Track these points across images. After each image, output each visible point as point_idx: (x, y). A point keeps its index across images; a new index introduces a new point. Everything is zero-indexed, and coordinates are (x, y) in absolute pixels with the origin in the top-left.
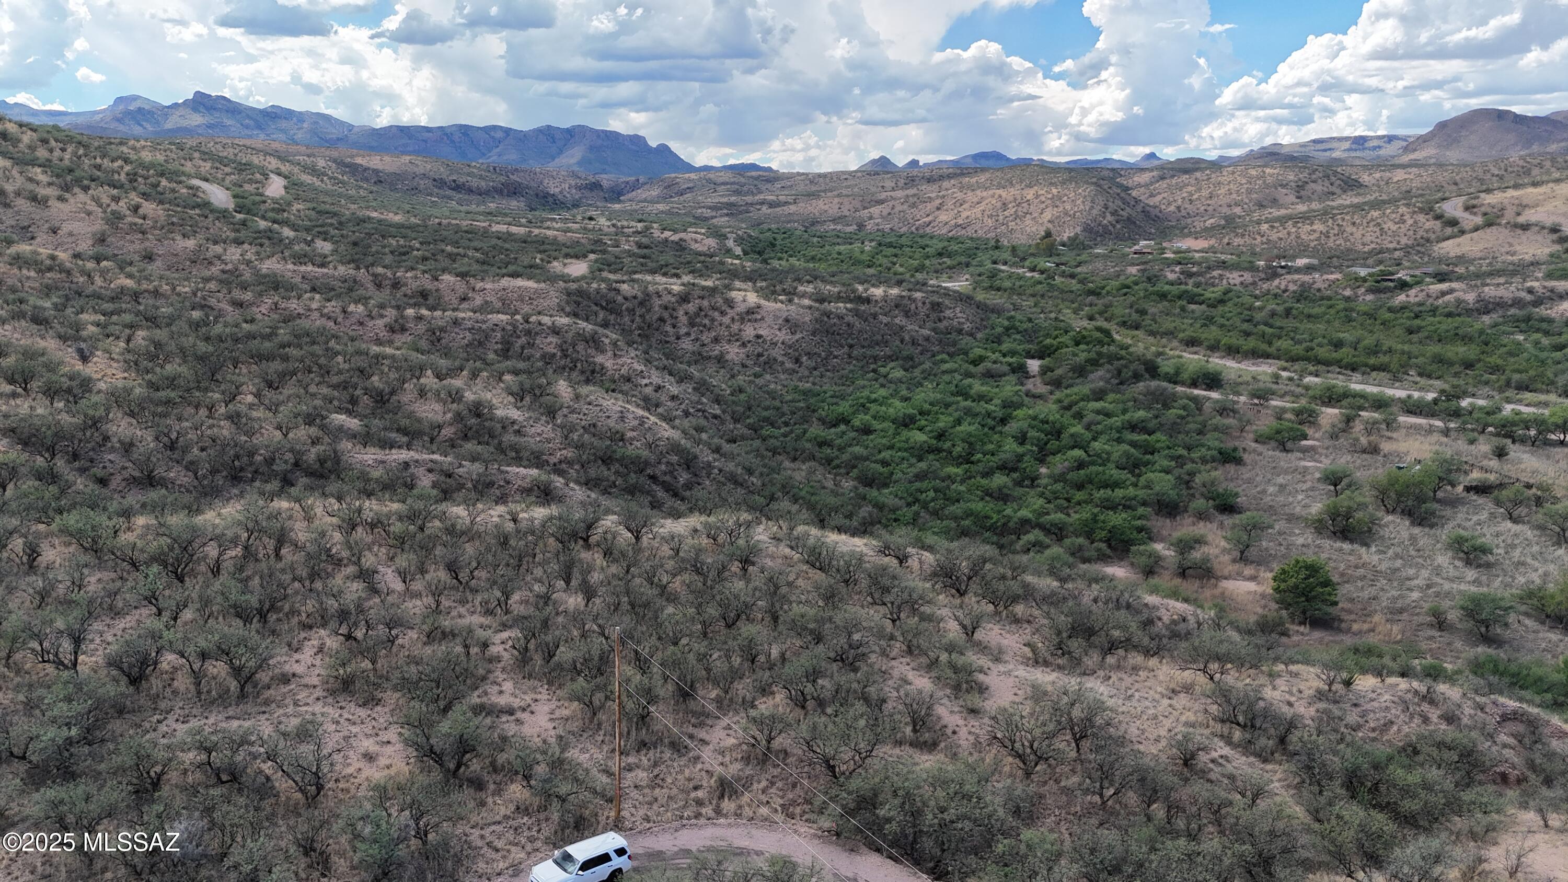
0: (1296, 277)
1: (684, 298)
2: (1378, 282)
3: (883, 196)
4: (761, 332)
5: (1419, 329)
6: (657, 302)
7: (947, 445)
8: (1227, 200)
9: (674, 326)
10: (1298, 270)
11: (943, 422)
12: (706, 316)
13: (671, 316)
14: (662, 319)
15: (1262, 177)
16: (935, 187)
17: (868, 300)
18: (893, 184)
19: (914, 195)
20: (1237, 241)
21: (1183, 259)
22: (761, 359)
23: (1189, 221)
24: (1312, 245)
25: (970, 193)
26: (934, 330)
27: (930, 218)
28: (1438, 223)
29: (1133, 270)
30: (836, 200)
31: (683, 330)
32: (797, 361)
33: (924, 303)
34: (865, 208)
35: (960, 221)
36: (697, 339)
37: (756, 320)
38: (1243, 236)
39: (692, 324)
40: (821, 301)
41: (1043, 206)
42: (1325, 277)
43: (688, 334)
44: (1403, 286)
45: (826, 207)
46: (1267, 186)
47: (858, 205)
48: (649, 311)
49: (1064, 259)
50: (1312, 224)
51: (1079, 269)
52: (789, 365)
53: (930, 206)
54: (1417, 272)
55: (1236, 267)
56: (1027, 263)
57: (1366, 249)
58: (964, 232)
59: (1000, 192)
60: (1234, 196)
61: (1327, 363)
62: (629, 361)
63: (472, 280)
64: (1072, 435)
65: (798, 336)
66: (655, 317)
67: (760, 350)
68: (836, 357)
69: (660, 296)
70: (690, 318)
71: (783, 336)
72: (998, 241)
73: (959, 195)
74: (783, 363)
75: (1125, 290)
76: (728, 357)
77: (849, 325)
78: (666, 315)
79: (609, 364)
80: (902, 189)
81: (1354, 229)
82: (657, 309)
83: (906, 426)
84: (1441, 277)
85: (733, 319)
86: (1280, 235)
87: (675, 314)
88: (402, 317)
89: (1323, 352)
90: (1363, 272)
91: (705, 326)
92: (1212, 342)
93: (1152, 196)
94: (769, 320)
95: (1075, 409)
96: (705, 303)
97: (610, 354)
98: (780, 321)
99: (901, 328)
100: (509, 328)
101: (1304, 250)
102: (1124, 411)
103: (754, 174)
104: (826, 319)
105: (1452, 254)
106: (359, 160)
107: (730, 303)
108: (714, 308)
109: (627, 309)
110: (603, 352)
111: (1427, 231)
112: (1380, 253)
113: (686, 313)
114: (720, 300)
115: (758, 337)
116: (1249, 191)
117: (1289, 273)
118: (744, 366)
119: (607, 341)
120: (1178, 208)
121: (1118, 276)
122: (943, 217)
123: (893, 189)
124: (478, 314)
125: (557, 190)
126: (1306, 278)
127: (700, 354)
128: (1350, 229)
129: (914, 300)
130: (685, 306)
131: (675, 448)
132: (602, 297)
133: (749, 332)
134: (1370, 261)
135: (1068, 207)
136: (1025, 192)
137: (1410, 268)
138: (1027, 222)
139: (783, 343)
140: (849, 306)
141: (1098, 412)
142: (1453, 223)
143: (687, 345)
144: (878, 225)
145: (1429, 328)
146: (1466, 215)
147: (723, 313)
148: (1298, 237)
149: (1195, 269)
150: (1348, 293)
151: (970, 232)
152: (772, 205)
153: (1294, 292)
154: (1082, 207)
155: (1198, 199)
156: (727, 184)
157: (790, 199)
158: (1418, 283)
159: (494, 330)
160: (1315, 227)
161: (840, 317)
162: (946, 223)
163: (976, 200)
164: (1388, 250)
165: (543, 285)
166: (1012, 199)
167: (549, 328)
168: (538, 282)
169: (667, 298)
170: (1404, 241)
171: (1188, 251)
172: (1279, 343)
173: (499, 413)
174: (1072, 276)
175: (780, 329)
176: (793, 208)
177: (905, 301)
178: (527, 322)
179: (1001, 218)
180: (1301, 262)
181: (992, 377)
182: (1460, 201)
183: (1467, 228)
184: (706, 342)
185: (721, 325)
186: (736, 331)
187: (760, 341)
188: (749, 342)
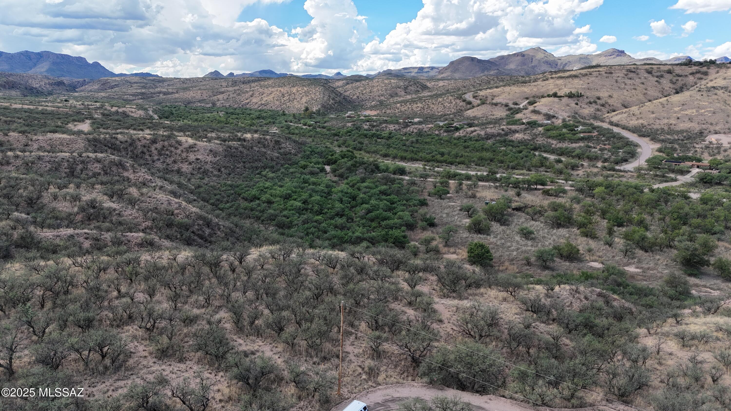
0: (416, 126)
1: (154, 141)
2: (447, 128)
3: (223, 90)
4: (199, 157)
5: (468, 147)
6: (139, 144)
7: (310, 206)
8: (377, 94)
9: (150, 156)
10: (416, 123)
11: (305, 196)
12: (167, 150)
13: (148, 151)
14: (143, 152)
15: (390, 83)
16: (248, 86)
17: (244, 140)
18: (226, 84)
19: (238, 90)
20: (388, 111)
21: (368, 120)
22: (201, 170)
23: (364, 103)
24: (418, 112)
25: (266, 89)
26: (279, 153)
27: (248, 101)
28: (464, 103)
29: (349, 124)
30: (199, 91)
31: (156, 158)
32: (219, 170)
33: (271, 141)
34: (214, 96)
35: (263, 103)
36: (164, 162)
37: (195, 151)
38: (390, 109)
39: (160, 154)
40: (225, 141)
41: (301, 96)
42: (427, 126)
43: (159, 159)
44: (457, 129)
45: (194, 95)
46: (393, 88)
47: (211, 94)
48: (135, 148)
49: (317, 120)
50: (417, 104)
51: (326, 125)
52: (216, 173)
53: (247, 95)
54: (461, 123)
55: (391, 123)
56: (302, 121)
57: (439, 114)
58: (265, 107)
59: (280, 89)
60: (380, 92)
61: (441, 162)
63: (29, 135)
64: (361, 198)
65: (218, 158)
66: (139, 151)
67: (200, 166)
68: (238, 168)
69: (140, 141)
70: (159, 151)
71: (210, 158)
72: (284, 111)
73: (261, 90)
74: (212, 172)
75: (349, 134)
76: (183, 170)
77: (241, 152)
78: (145, 150)
79: (132, 176)
80: (231, 86)
81: (434, 106)
82: (139, 147)
83: (288, 199)
84: (470, 125)
85: (182, 151)
86: (405, 108)
87: (150, 150)
89: (439, 157)
90: (441, 124)
91: (167, 155)
92: (394, 155)
93: (345, 91)
94: (202, 151)
95: (356, 186)
96: (166, 143)
97: (131, 171)
98: (208, 151)
99: (265, 153)
100: (71, 160)
101: (415, 115)
102: (377, 186)
103: (151, 78)
104: (229, 149)
105: (471, 116)
107: (179, 143)
108: (171, 146)
109: (123, 148)
111: (461, 106)
112: (445, 115)
113: (156, 149)
114: (173, 142)
115: (197, 159)
116: (386, 90)
117: (412, 125)
118: (192, 174)
119: (128, 165)
120: (358, 97)
121: (344, 127)
122: (254, 100)
123: (227, 87)
125: (36, 85)
126: (420, 127)
127: (167, 169)
128: (432, 106)
129: (267, 140)
130: (155, 145)
132: (108, 142)
133: (192, 157)
134: (442, 119)
135: (313, 96)
136: (292, 89)
137: (457, 122)
138: (295, 103)
139: (211, 162)
140: (239, 143)
141: (366, 187)
142: (470, 103)
143: (159, 165)
144: (222, 103)
145: (472, 146)
146: (474, 100)
147: (176, 148)
148: (412, 110)
149: (375, 124)
150: (437, 132)
151: (268, 107)
152: (165, 94)
153: (416, 133)
154: (319, 96)
155: (366, 93)
156: (137, 83)
157: (174, 91)
158: (462, 128)
159: (62, 162)
160: (418, 105)
161: (236, 149)
162: (256, 103)
163: (269, 92)
164: (448, 114)
165: (72, 137)
166: (286, 92)
168: (70, 135)
169: (144, 142)
170: (453, 110)
171: (369, 116)
172: (421, 154)
173: (105, 205)
174: (324, 128)
175: (208, 155)
176: (177, 95)
177: (263, 140)
178: (80, 156)
179: (282, 101)
180: (416, 120)
181: (313, 174)
182: (471, 94)
183: (475, 105)
184: (169, 163)
185: (176, 154)
186: (185, 157)
187: (199, 161)
188: (193, 162)
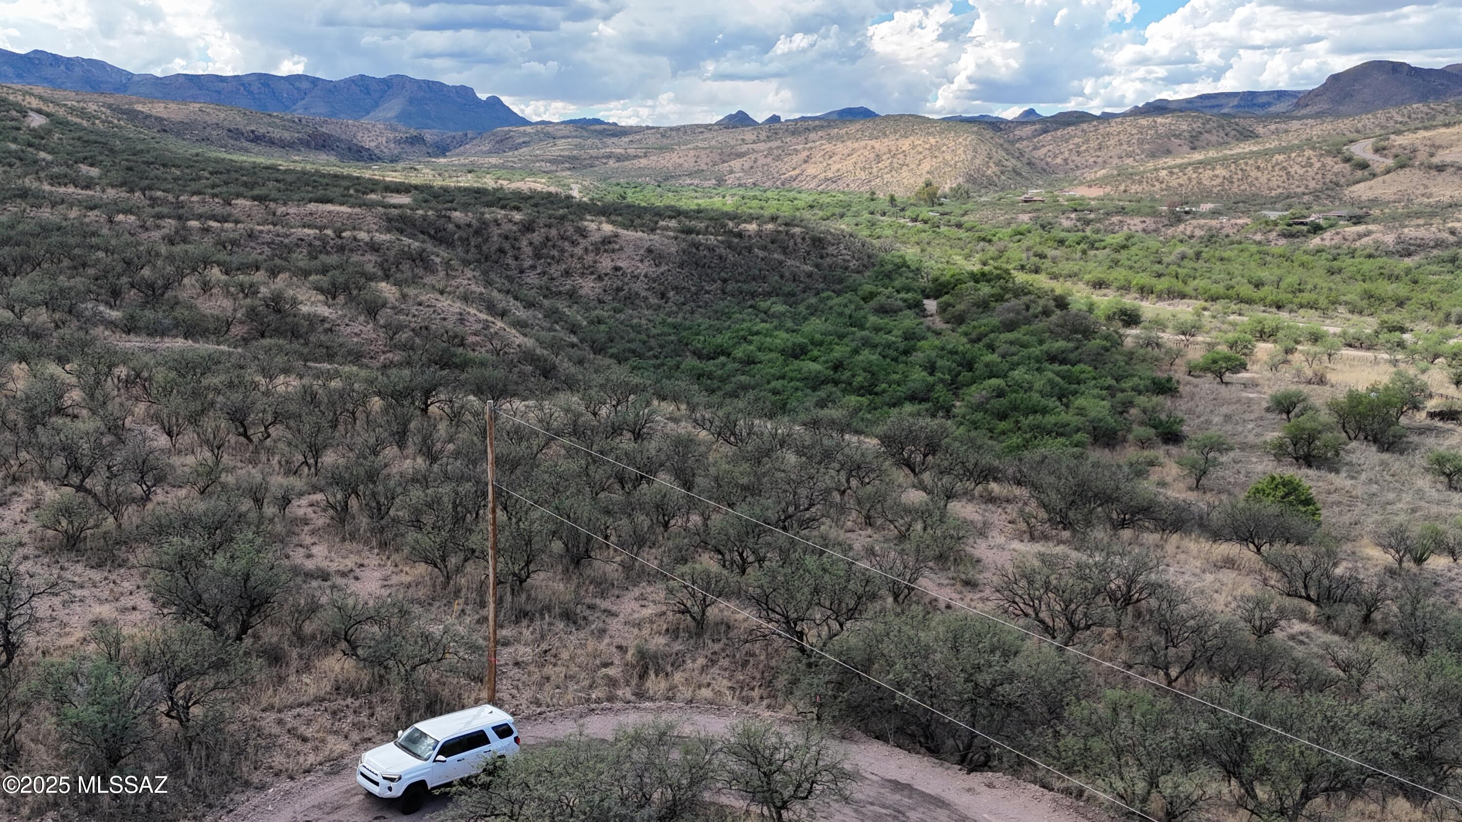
0: (1202, 222)
1: (528, 227)
2: (1290, 225)
3: (744, 148)
4: (620, 264)
5: (1340, 270)
6: (495, 231)
7: (847, 374)
8: (1118, 151)
9: (516, 259)
10: (1203, 216)
11: (839, 352)
12: (554, 246)
13: (513, 247)
14: (501, 251)
15: (1152, 128)
16: (802, 139)
17: (740, 235)
18: (754, 137)
19: (778, 148)
20: (1134, 188)
21: (1077, 207)
22: (622, 294)
23: (1078, 173)
24: (1215, 190)
25: (840, 145)
26: (817, 266)
27: (797, 172)
28: (1347, 165)
29: (1025, 217)
30: (692, 153)
31: (528, 263)
32: (663, 296)
33: (804, 239)
34: (724, 162)
35: (830, 175)
36: (544, 273)
37: (613, 251)
38: (1140, 182)
39: (537, 256)
40: (689, 231)
41: (921, 156)
42: (1233, 221)
43: (533, 267)
44: (1317, 229)
45: (681, 161)
46: (1159, 136)
47: (717, 159)
48: (486, 240)
49: (947, 210)
50: (1214, 169)
51: (966, 218)
52: (654, 301)
53: (796, 159)
54: (1331, 214)
55: (1137, 212)
56: (908, 213)
57: (1273, 193)
58: (834, 186)
59: (870, 143)
60: (1125, 147)
61: (1250, 302)
62: (466, 282)
63: (272, 205)
64: (987, 365)
65: (664, 268)
66: (493, 248)
67: (620, 283)
68: (707, 292)
69: (499, 225)
70: (536, 248)
71: (644, 268)
72: (873, 193)
73: (828, 147)
74: (646, 298)
75: (1019, 237)
76: (582, 292)
77: (721, 258)
78: (507, 246)
80: (764, 141)
81: (1259, 174)
82: (495, 239)
83: (796, 357)
84: (1357, 220)
85: (586, 250)
86: (1181, 181)
87: (517, 245)
88: (184, 228)
89: (1247, 290)
90: (1273, 215)
91: (553, 258)
92: (1123, 283)
93: (1036, 148)
94: (629, 251)
95: (986, 340)
96: (553, 232)
98: (642, 252)
99: (781, 263)
101: (1206, 195)
102: (1041, 342)
103: (598, 127)
104: (694, 250)
105: (1364, 198)
106: (139, 107)
107: (583, 233)
108: (563, 238)
109: (460, 239)
110: (434, 272)
111: (1336, 174)
112: (1288, 197)
113: (531, 244)
114: (570, 230)
115: (617, 269)
116: (1141, 142)
117: (1194, 218)
118: (600, 301)
119: (438, 260)
120: (1066, 160)
121: (1009, 224)
122: (811, 170)
123: (754, 142)
124: (278, 228)
125: (373, 144)
126: (1214, 223)
127: (548, 289)
128: (1254, 173)
129: (793, 236)
130: (529, 236)
131: (528, 357)
132: (430, 224)
133: (606, 263)
134: (1278, 206)
135: (948, 157)
136: (900, 143)
137: (1320, 212)
138: (904, 174)
139: (646, 276)
140: (719, 238)
141: (1012, 343)
142: (1364, 166)
143: (532, 278)
144: (739, 179)
145: (1353, 269)
146: (1377, 157)
147: (574, 243)
148: (1200, 183)
149: (1092, 216)
150: (1258, 237)
151: (841, 185)
152: (620, 158)
153: (1201, 237)
154: (963, 156)
155: (1087, 150)
156: (568, 137)
157: (640, 152)
158: (1332, 226)
159: (298, 246)
160: (1217, 172)
161: (711, 249)
162: (815, 177)
163: (846, 152)
164: (1296, 195)
165: (357, 210)
166: (886, 150)
167: (366, 244)
169: (507, 227)
170: (1312, 185)
171: (1082, 198)
172: (1196, 283)
173: (305, 309)
174: (959, 226)
175: (642, 261)
176: (644, 162)
177: (783, 236)
178: (340, 237)
179: (875, 170)
180: (1206, 207)
181: (887, 312)
182: (1368, 144)
183: (1378, 171)
184: (555, 276)
185: (572, 256)
186: (591, 263)
187: (619, 273)
188: (606, 275)
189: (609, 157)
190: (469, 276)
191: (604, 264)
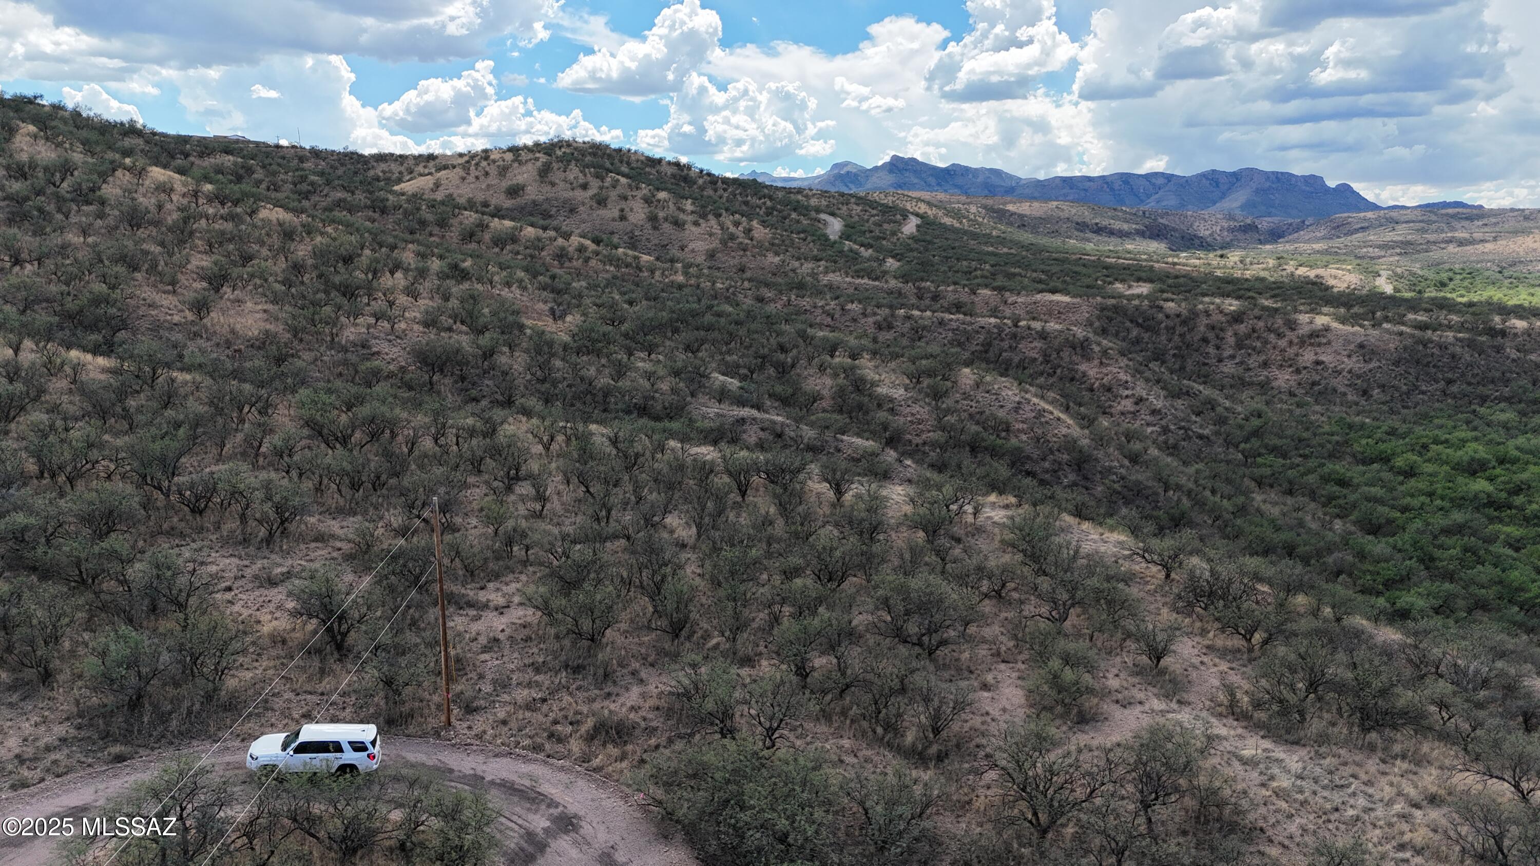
1: (1237, 318)
4: (1323, 358)
6: (1204, 321)
9: (1218, 348)
12: (1258, 338)
13: (1217, 337)
14: (1205, 340)
17: (1501, 333)
22: (1317, 388)
31: (1226, 353)
32: (1365, 393)
36: (1242, 363)
37: (1319, 345)
39: (1239, 345)
43: (1232, 357)
48: (1191, 330)
52: (1351, 397)
63: (1007, 294)
65: (1374, 364)
66: (1198, 337)
67: (1317, 378)
68: (1423, 393)
69: (1209, 316)
70: (1239, 339)
71: (1350, 363)
74: (1343, 395)
76: (1276, 384)
77: (1452, 356)
78: (1211, 335)
79: (1092, 373)
82: (1202, 329)
83: (1468, 472)
85: (1291, 343)
87: (1222, 335)
88: (893, 315)
91: (1254, 349)
94: (1337, 345)
96: (1261, 324)
97: (1096, 362)
98: (1352, 347)
100: (995, 331)
103: (1453, 211)
104: (1421, 347)
107: (1292, 325)
108: (1269, 330)
109: (1166, 327)
110: (1089, 359)
113: (1236, 335)
114: (1279, 322)
115: (1318, 363)
118: (1292, 395)
119: (1096, 349)
125: (1207, 233)
127: (1241, 379)
130: (1236, 327)
131: (1070, 444)
133: (1308, 356)
139: (1350, 372)
140: (1464, 336)
143: (1228, 368)
147: (1280, 336)
152: (1462, 243)
156: (1413, 222)
161: (1443, 347)
165: (1078, 300)
167: (1037, 332)
168: (1074, 296)
169: (1217, 318)
175: (1349, 356)
178: (1016, 326)
184: (1251, 366)
185: (1274, 348)
186: (1292, 356)
187: (1319, 368)
188: (1305, 368)
189: (1450, 241)
190: (1122, 365)
191: (1306, 358)
